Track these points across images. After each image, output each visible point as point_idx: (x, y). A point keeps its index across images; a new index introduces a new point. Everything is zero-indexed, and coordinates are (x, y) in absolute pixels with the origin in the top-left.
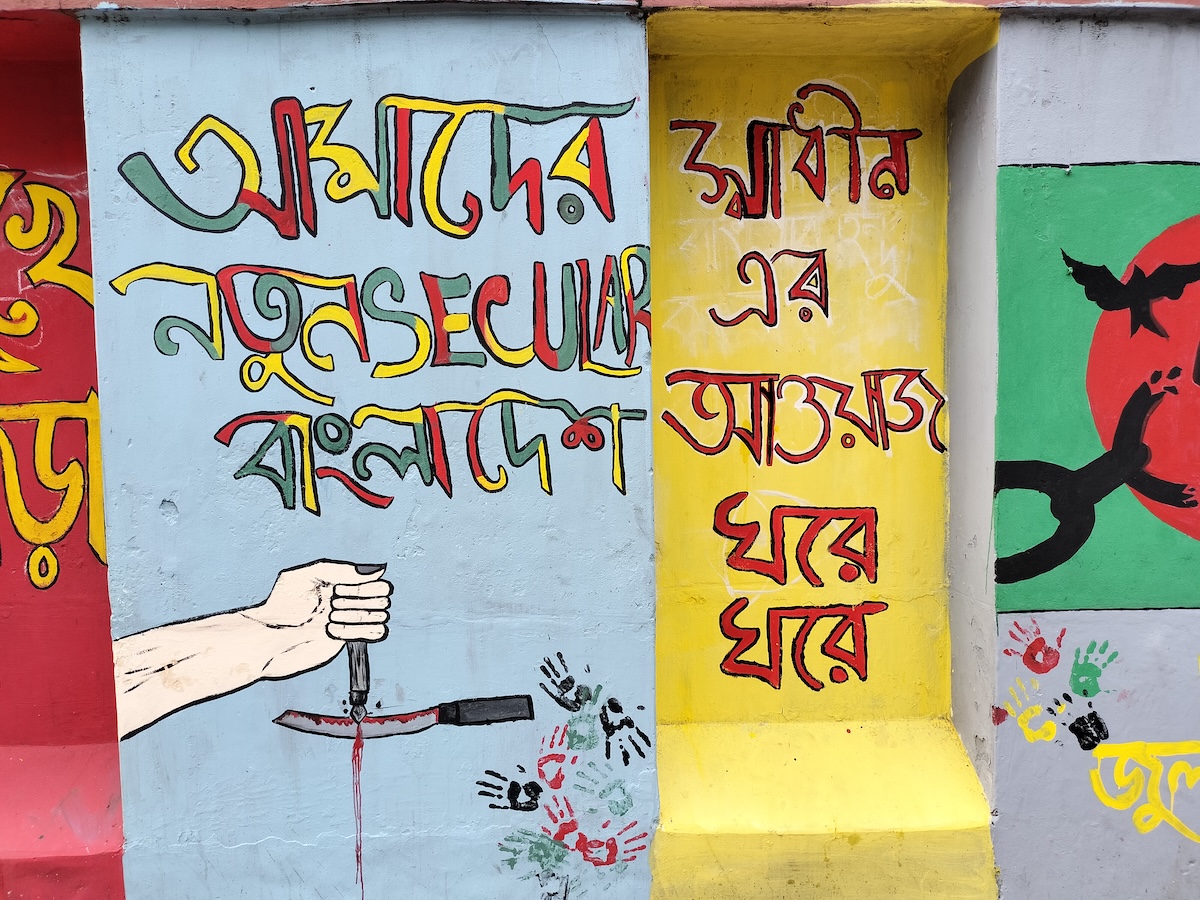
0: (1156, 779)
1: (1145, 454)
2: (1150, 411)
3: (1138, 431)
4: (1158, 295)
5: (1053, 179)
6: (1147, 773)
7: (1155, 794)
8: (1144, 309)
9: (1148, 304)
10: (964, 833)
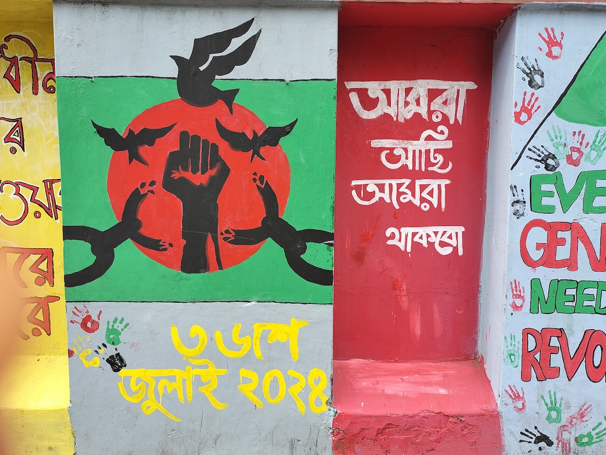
0: (152, 388)
1: (139, 224)
2: (141, 202)
3: (135, 212)
4: (142, 144)
5: (84, 84)
6: (147, 385)
7: (152, 395)
8: (135, 151)
9: (137, 149)
10: (54, 412)
